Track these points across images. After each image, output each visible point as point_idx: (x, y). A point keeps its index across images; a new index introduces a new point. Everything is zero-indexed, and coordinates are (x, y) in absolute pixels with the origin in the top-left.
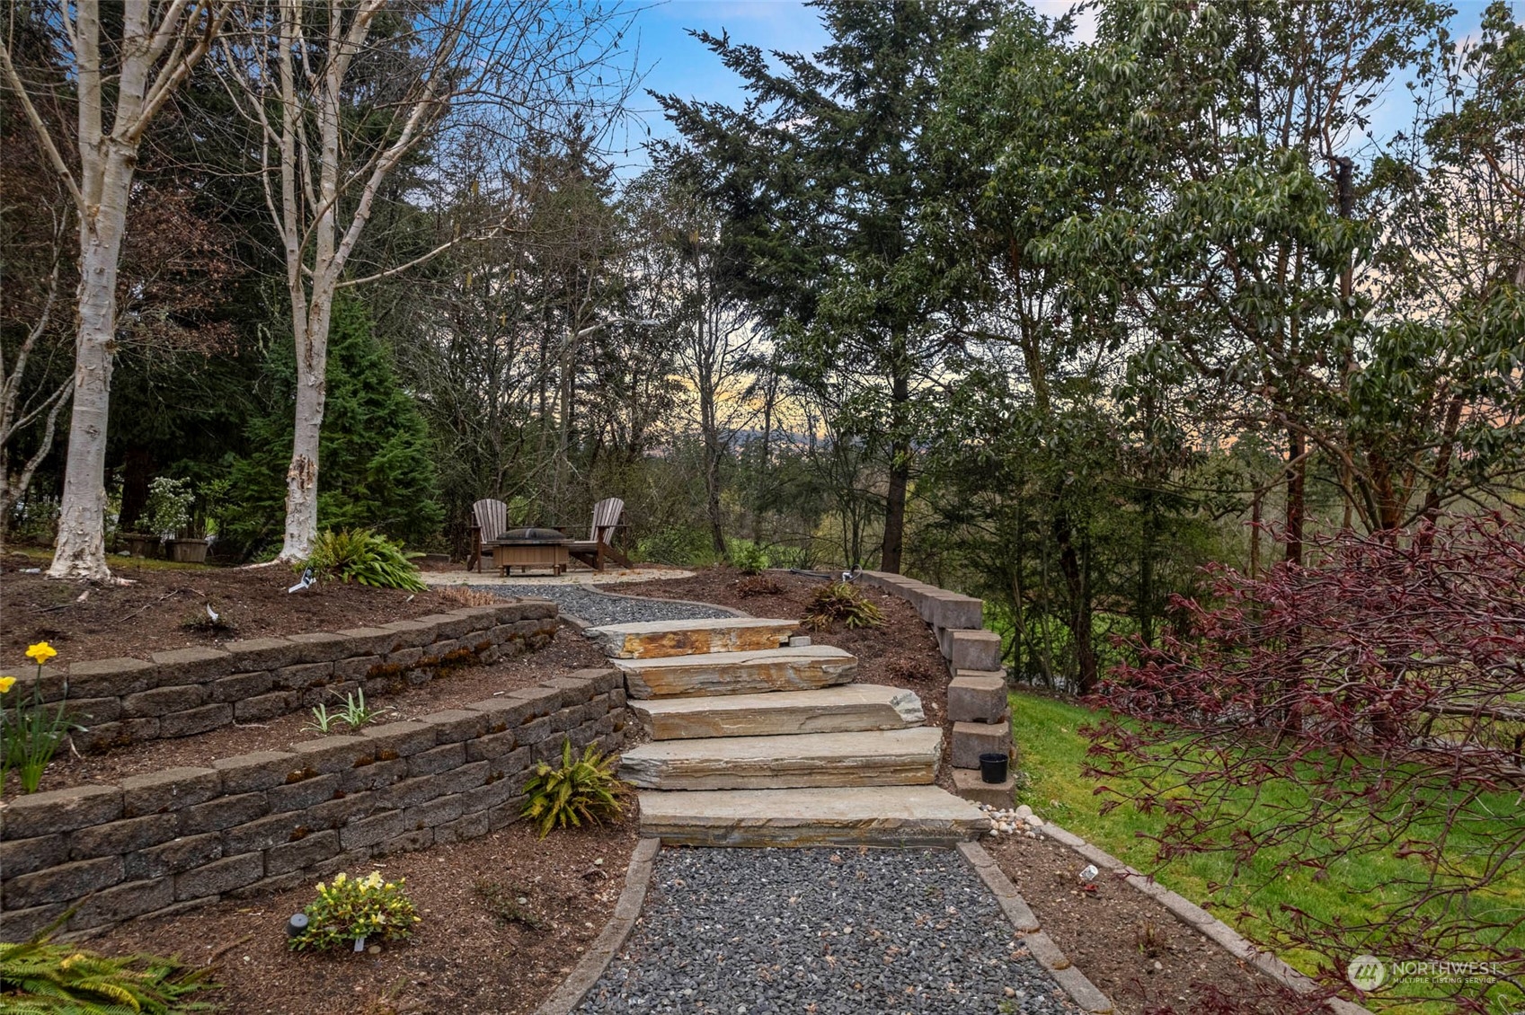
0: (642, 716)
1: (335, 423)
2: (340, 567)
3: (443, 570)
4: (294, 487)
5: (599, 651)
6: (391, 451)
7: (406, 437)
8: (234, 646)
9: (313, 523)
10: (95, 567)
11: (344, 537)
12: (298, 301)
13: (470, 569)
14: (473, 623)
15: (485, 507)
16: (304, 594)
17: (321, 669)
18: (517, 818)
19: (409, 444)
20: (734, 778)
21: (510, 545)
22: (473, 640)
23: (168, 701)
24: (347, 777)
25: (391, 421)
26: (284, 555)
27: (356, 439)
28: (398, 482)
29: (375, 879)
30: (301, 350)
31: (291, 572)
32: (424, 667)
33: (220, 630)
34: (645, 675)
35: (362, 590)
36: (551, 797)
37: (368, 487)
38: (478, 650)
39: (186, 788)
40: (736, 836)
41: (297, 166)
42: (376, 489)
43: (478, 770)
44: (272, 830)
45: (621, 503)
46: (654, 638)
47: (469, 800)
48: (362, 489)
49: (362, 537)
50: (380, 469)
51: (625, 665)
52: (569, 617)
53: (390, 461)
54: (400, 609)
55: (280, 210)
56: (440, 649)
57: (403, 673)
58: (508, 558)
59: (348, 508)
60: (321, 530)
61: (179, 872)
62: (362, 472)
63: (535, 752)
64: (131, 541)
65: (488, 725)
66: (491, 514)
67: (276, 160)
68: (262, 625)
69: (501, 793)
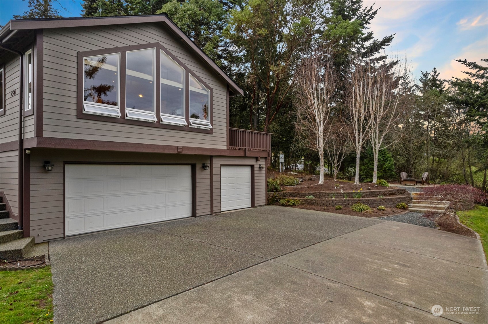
0: (412, 201)
1: (379, 161)
2: (380, 184)
3: (395, 184)
4: (374, 174)
5: (409, 194)
6: (387, 165)
7: (389, 162)
8: (371, 191)
9: (376, 178)
10: (358, 183)
11: (380, 180)
12: (374, 153)
13: (400, 184)
14: (394, 190)
15: (403, 174)
16: (376, 186)
17: (378, 193)
18: (396, 207)
19: (390, 163)
20: (420, 207)
21: (405, 180)
22: (394, 192)
23: (367, 194)
24: (381, 201)
25: (387, 159)
26: (373, 182)
27: (381, 163)
28: (388, 170)
29: (383, 206)
30: (375, 158)
31: (375, 184)
32: (388, 194)
33: (369, 189)
34: (413, 197)
35: (382, 186)
36: (399, 206)
37: (383, 170)
38: (394, 193)
39: (370, 199)
40: (418, 211)
41: (374, 137)
42: (384, 171)
43: (392, 202)
44: (376, 203)
45: (428, 173)
46: (416, 193)
47: (391, 205)
48: (382, 171)
49: (382, 180)
50: (385, 168)
51: (411, 196)
52: (408, 191)
53: (386, 167)
54: (386, 188)
55: (372, 141)
56: (390, 192)
57: (386, 194)
58: (405, 183)
59: (380, 174)
60: (377, 179)
61: (370, 205)
62: (382, 168)
63: (398, 202)
64: (345, 177)
65: (393, 199)
66: (404, 175)
67: (371, 136)
68: (373, 189)
69: (394, 205)
